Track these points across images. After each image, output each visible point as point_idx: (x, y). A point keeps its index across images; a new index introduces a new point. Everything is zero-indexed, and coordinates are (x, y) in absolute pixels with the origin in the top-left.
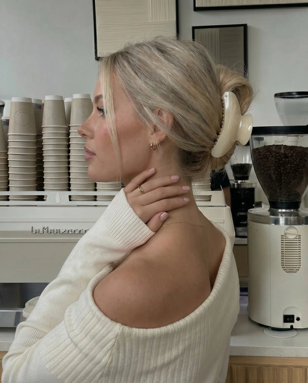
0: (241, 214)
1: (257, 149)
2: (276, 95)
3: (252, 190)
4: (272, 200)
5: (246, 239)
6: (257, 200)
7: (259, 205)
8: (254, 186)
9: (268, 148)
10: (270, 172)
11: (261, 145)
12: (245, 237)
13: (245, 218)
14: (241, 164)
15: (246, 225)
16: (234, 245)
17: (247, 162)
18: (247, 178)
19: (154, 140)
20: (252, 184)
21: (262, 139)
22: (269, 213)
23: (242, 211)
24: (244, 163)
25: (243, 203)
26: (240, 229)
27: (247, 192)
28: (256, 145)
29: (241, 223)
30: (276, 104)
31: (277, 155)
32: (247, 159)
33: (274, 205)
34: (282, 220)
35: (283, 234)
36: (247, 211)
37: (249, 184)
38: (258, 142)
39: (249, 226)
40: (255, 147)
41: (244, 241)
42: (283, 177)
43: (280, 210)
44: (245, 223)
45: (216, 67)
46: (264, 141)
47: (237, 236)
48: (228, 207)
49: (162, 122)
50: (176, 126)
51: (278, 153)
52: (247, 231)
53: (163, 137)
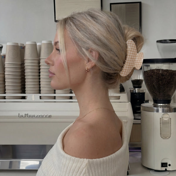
0: (137, 107)
1: (146, 71)
2: (158, 41)
3: (143, 94)
4: (155, 99)
5: (140, 121)
6: (146, 99)
7: (147, 101)
8: (144, 91)
9: (152, 71)
10: (153, 84)
11: (149, 69)
12: (140, 119)
13: (139, 109)
14: (137, 80)
15: (140, 113)
16: (133, 124)
17: (141, 79)
18: (140, 87)
19: (88, 66)
20: (143, 90)
21: (149, 66)
22: (153, 106)
23: (138, 105)
24: (139, 79)
25: (138, 101)
26: (136, 115)
27: (140, 95)
28: (146, 69)
29: (137, 111)
30: (158, 47)
31: (158, 74)
32: (141, 77)
33: (156, 102)
34: (160, 110)
35: (161, 117)
36: (140, 105)
37: (141, 90)
38: (146, 67)
39: (142, 113)
40: (145, 70)
41: (139, 121)
42: (161, 87)
43: (159, 104)
44: (139, 111)
45: (123, 26)
46: (150, 67)
47: (134, 119)
48: (130, 103)
49: (92, 56)
50: (100, 58)
51: (158, 73)
52: (140, 116)
53: (93, 64)
